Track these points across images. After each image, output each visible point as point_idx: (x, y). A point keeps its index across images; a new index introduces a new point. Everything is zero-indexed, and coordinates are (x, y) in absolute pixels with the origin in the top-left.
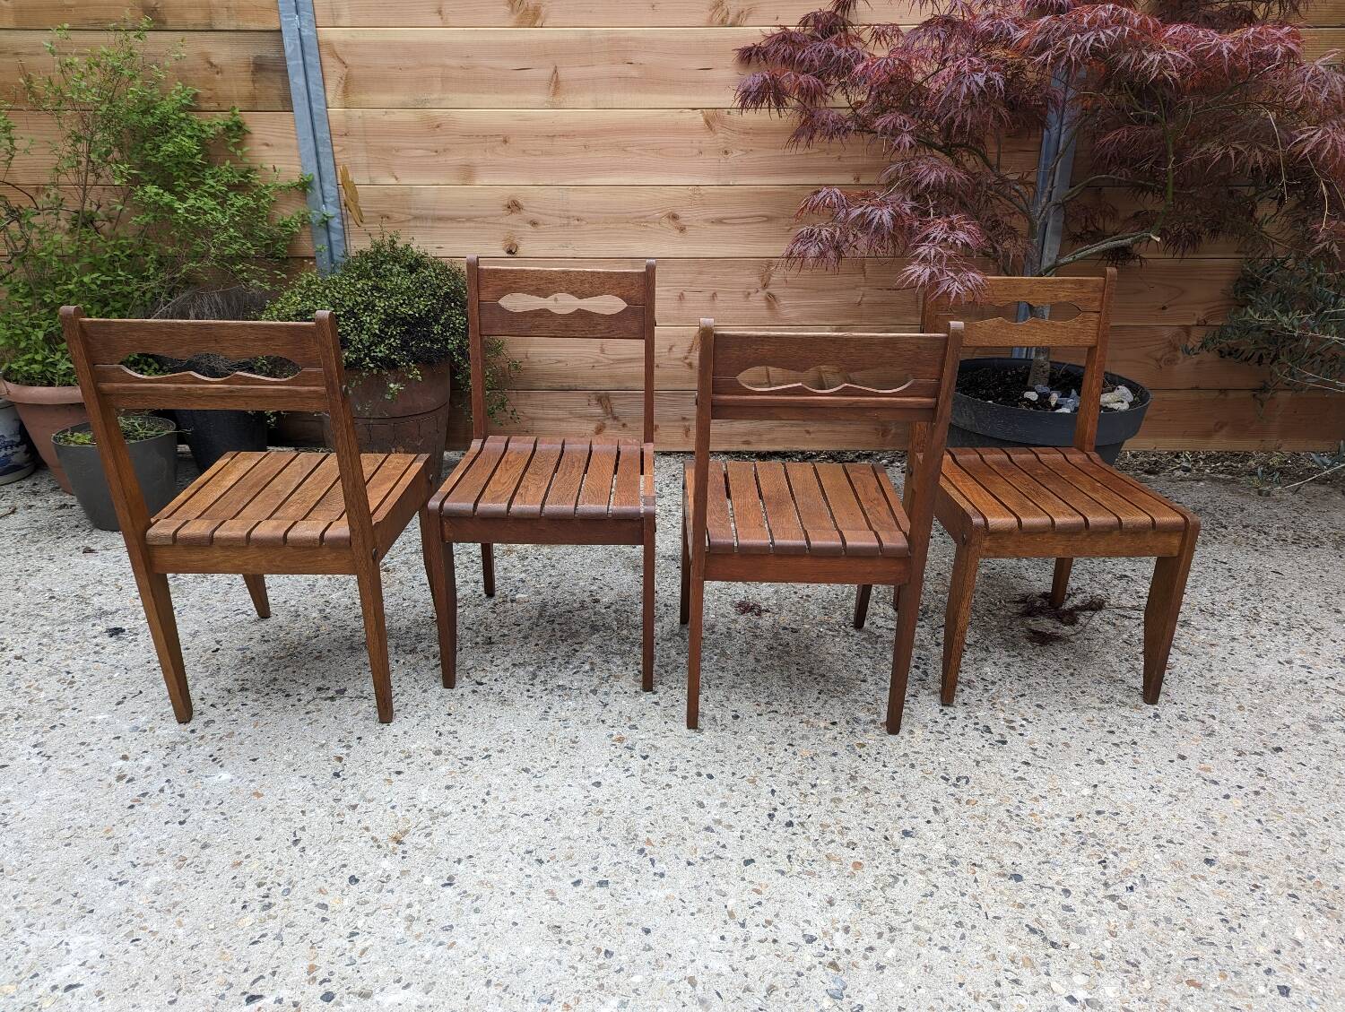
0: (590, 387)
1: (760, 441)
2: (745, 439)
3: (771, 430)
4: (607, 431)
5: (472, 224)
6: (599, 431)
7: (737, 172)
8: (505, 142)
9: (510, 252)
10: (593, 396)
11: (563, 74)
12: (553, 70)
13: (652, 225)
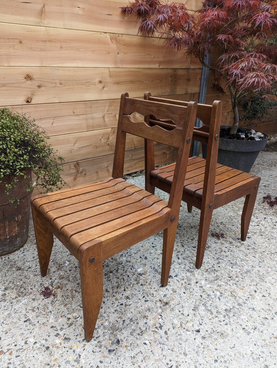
0: (70, 161)
1: (132, 170)
2: (127, 169)
3: (135, 164)
4: (78, 179)
5: (6, 88)
6: (75, 179)
7: (123, 62)
8: (21, 42)
9: (28, 102)
10: (72, 165)
11: (47, 9)
12: (42, 5)
13: (92, 86)
